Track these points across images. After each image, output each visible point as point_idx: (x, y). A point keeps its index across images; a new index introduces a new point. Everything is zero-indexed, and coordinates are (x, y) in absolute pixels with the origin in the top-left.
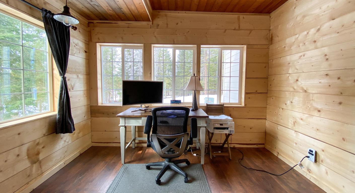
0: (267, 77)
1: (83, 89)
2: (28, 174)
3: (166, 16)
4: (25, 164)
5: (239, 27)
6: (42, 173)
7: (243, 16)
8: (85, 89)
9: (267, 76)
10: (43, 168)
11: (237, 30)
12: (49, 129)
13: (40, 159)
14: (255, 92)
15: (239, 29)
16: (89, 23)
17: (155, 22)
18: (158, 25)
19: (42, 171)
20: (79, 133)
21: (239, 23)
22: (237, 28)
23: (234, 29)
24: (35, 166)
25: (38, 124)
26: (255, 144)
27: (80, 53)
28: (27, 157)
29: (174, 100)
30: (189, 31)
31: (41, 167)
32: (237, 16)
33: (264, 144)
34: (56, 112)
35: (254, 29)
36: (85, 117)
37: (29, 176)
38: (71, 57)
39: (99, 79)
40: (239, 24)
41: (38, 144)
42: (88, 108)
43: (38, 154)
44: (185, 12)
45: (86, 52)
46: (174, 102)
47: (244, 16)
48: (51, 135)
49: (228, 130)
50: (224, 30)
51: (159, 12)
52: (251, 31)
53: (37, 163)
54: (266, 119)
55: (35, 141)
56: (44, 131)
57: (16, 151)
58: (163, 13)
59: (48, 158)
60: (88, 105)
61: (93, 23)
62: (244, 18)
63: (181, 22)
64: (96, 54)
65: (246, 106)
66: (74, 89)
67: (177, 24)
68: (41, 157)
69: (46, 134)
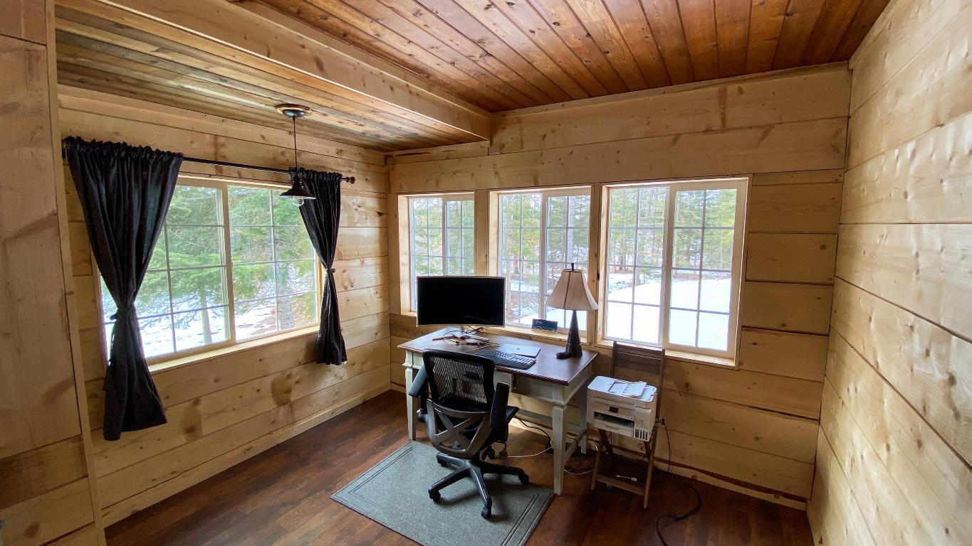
0: (830, 282)
1: (374, 284)
2: (272, 419)
3: (519, 121)
4: (270, 404)
5: (724, 120)
6: (294, 422)
7: (737, 86)
8: (379, 282)
9: (830, 279)
10: (297, 414)
11: (715, 132)
12: (307, 356)
13: (292, 399)
14: (777, 327)
15: (725, 128)
16: (386, 157)
17: (496, 140)
18: (503, 146)
19: (293, 418)
20: (363, 363)
21: (724, 108)
22: (716, 123)
23: (706, 131)
24: (283, 410)
25: (290, 347)
26: (769, 491)
27: (367, 219)
28: (271, 395)
29: (540, 320)
30: (571, 153)
31: (292, 412)
32: (716, 89)
33: (803, 500)
34: (317, 329)
35: (778, 121)
36: (379, 334)
37: (273, 422)
38: (344, 231)
39: (404, 265)
40: (724, 112)
41: (289, 376)
42: (384, 318)
43: (289, 391)
44: (563, 106)
45: (380, 214)
46: (540, 325)
47: (744, 86)
48: (311, 365)
49: (630, 429)
50: (673, 137)
51: (504, 116)
52: (767, 129)
53: (286, 405)
54: (818, 421)
55: (283, 372)
56: (301, 356)
57: (255, 384)
58: (512, 115)
59: (305, 400)
60: (383, 313)
61: (391, 156)
62: (740, 90)
63: (553, 132)
64: (397, 216)
65: (740, 367)
66: (355, 284)
67: (544, 137)
68: (294, 397)
69: (303, 363)
